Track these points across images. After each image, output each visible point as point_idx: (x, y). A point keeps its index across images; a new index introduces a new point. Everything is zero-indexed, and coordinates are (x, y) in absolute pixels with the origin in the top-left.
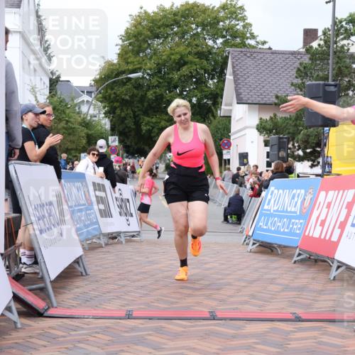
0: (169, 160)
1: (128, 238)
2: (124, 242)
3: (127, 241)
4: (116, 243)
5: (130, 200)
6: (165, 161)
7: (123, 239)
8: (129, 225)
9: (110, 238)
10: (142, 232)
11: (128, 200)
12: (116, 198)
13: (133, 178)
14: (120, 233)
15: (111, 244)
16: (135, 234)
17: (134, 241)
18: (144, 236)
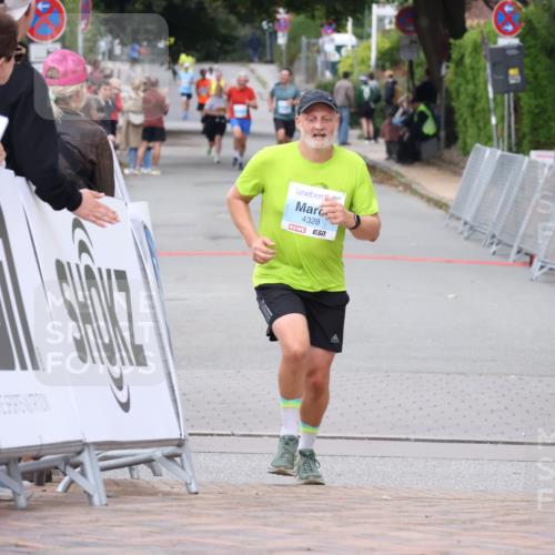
0: (333, 67)
1: (123, 474)
2: (99, 498)
3: (117, 491)
4: (56, 503)
5: (134, 277)
6: (311, 73)
7: (92, 481)
8: (126, 407)
9: (27, 476)
10: (192, 443)
11: (121, 275)
12: (60, 267)
13: (149, 160)
14: (81, 447)
15: (29, 508)
16: (157, 453)
17: (152, 492)
18: (203, 466)
